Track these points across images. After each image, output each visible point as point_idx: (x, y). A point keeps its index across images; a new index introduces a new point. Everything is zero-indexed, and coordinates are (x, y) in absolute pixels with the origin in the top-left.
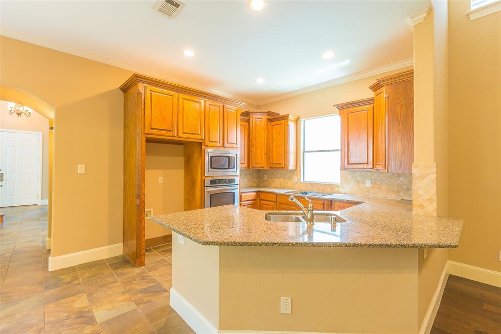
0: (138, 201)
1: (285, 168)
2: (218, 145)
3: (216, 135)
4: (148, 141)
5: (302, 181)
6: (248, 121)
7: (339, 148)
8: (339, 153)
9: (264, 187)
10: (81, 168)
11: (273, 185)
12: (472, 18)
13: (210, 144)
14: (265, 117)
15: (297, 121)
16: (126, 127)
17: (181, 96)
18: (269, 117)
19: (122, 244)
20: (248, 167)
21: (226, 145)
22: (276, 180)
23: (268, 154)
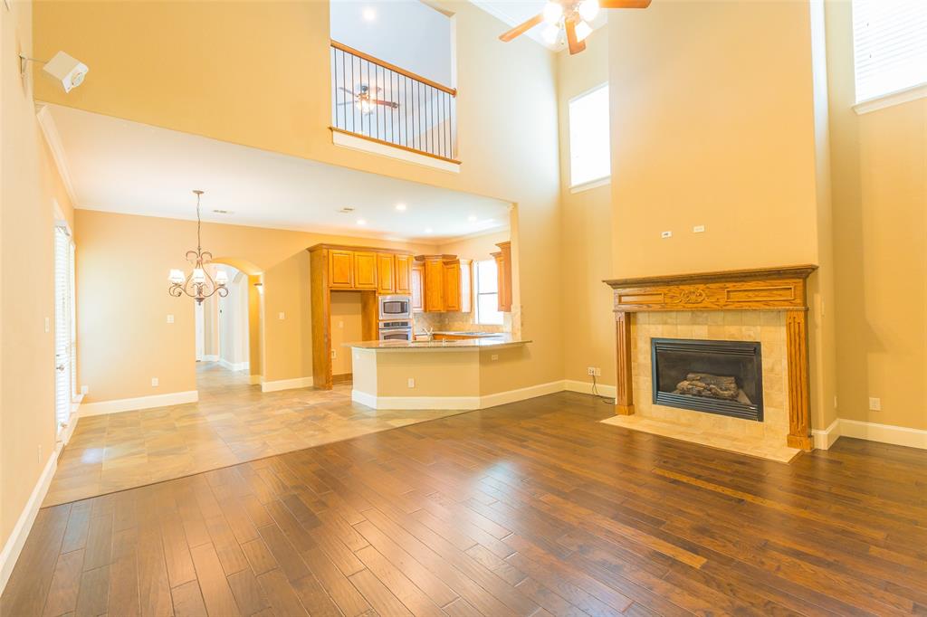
0: (326, 340)
1: (458, 310)
2: (390, 292)
3: (388, 283)
4: (331, 291)
5: (477, 322)
6: (424, 265)
7: (496, 291)
8: (496, 296)
9: (446, 331)
10: (282, 316)
11: (454, 328)
12: (573, 192)
13: (382, 292)
14: (440, 260)
15: (471, 264)
16: (313, 281)
17: (356, 253)
18: (445, 260)
19: (312, 378)
20: (425, 311)
21: (398, 291)
22: (456, 323)
23: (445, 298)
